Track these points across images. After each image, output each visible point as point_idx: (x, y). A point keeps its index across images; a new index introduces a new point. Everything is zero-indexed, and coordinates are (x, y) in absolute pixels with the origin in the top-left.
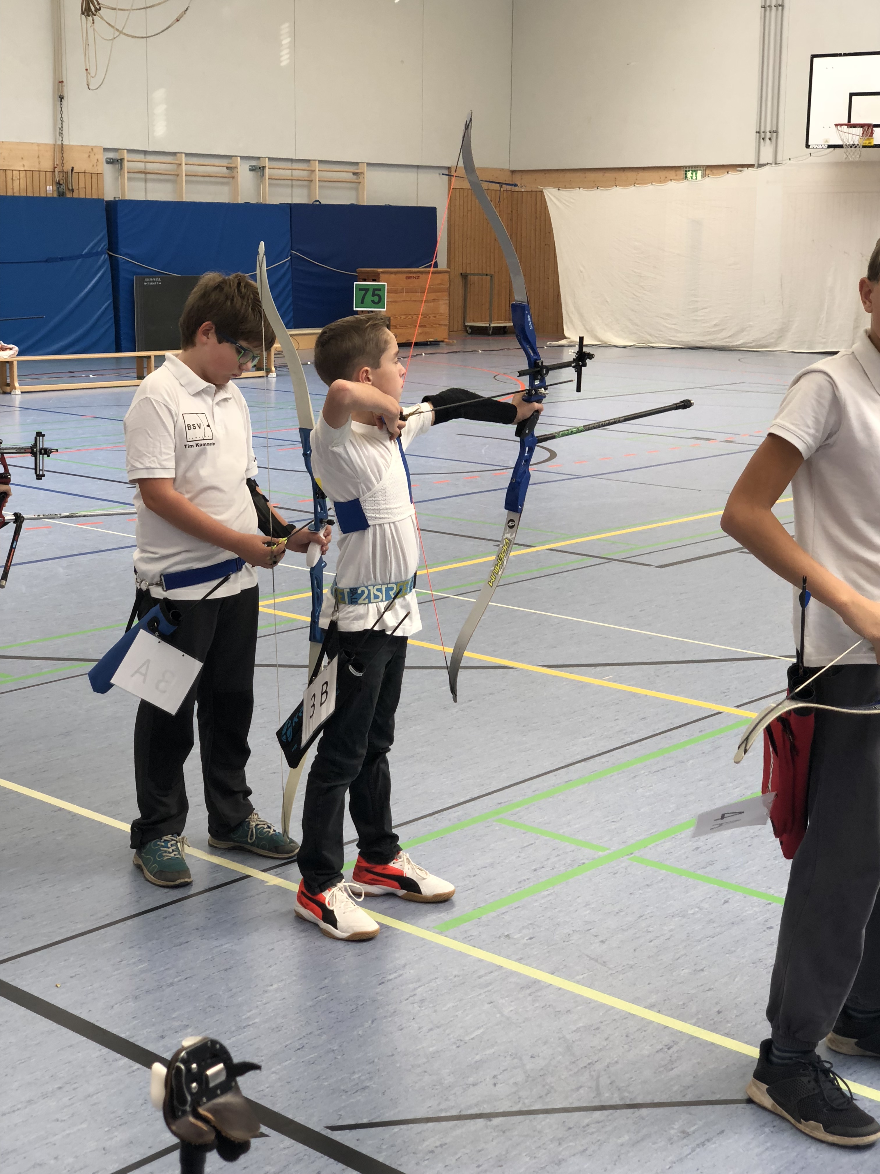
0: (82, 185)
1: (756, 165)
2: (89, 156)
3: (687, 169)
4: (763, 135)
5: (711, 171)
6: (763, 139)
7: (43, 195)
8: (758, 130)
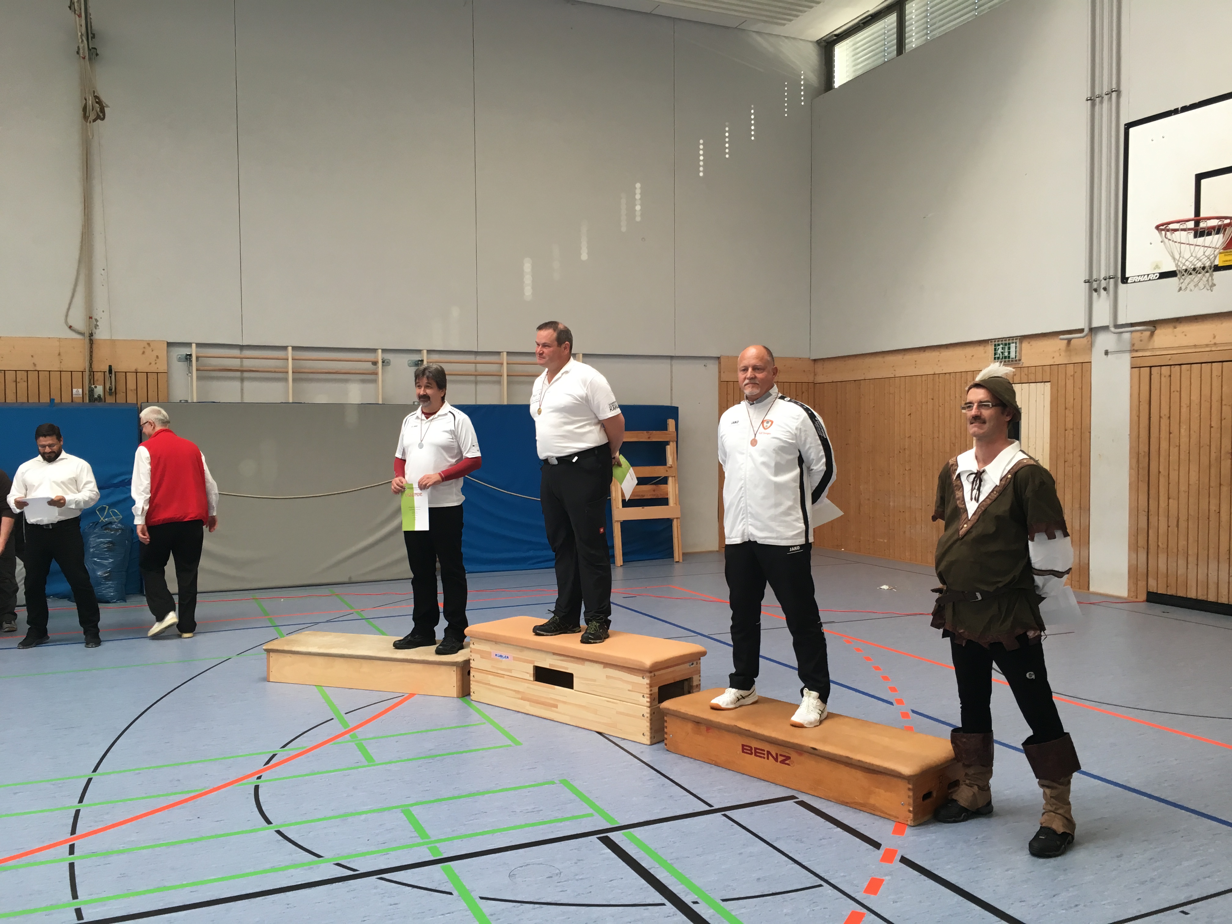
0: (131, 385)
1: (1086, 330)
2: (144, 353)
3: (997, 343)
4: (1095, 285)
5: (1029, 343)
6: (1096, 290)
7: (66, 399)
8: (1087, 278)
